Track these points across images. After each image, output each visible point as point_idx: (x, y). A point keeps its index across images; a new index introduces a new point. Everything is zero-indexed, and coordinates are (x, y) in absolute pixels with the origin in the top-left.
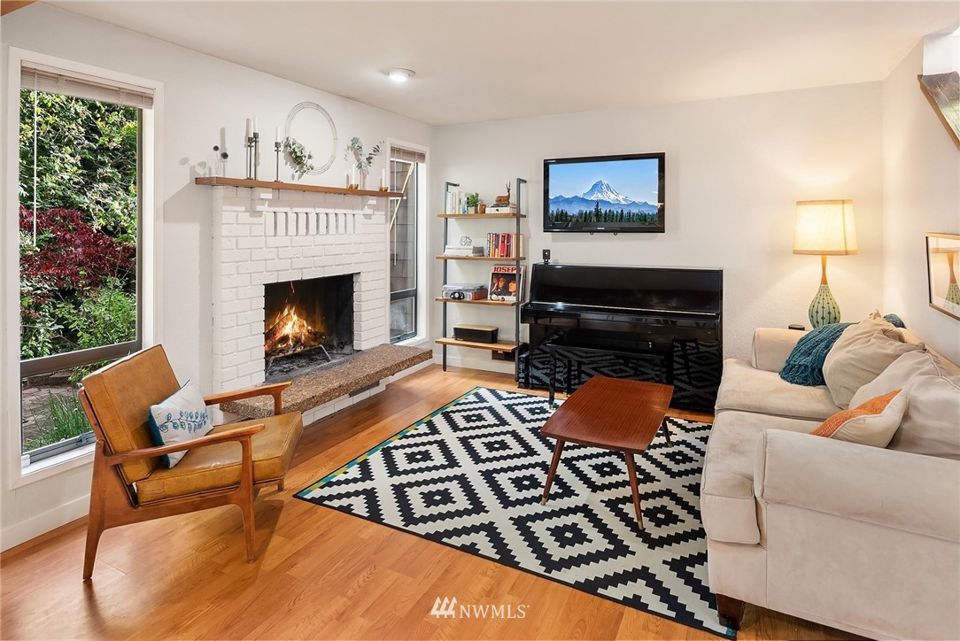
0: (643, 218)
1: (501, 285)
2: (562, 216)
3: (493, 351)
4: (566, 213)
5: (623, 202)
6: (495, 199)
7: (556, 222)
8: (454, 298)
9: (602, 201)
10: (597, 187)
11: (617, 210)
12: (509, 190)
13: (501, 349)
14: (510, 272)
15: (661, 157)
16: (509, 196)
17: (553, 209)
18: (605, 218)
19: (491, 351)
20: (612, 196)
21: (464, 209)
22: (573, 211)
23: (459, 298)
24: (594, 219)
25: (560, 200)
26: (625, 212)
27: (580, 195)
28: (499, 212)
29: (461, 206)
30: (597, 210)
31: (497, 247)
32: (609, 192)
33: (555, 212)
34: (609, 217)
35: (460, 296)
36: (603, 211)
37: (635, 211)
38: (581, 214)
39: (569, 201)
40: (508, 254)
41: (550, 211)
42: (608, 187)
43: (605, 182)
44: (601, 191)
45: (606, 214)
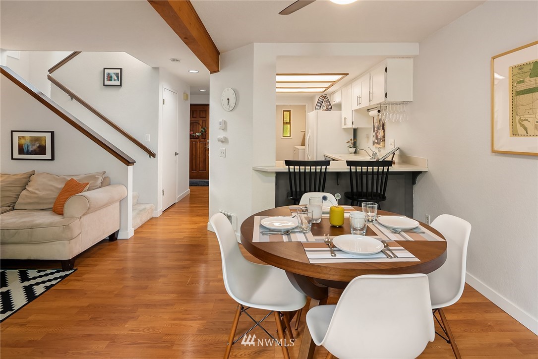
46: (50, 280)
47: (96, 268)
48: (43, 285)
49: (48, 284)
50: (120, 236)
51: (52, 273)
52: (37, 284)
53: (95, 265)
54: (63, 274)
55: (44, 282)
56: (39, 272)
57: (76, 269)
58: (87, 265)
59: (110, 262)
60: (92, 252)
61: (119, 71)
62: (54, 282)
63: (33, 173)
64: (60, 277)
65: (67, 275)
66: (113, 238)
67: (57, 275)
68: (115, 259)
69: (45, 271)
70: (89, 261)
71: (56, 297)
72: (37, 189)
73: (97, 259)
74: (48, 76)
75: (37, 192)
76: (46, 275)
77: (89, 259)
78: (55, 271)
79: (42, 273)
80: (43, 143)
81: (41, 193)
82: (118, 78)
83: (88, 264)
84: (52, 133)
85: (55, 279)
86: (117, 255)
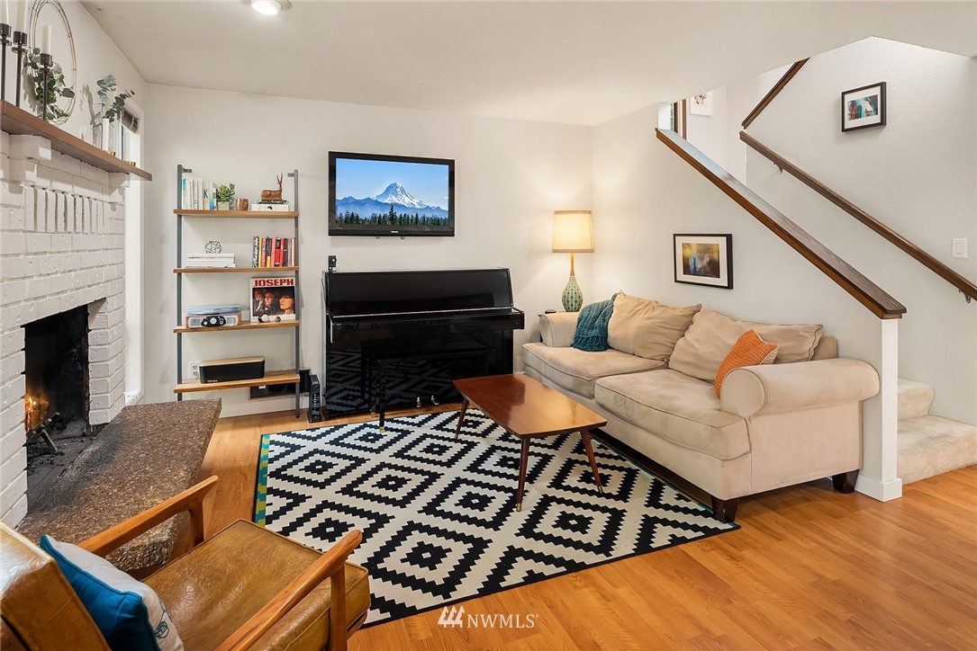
0: (437, 222)
1: (268, 302)
2: (353, 219)
3: (252, 388)
4: (358, 217)
5: (418, 207)
6: (260, 194)
7: (345, 226)
8: (210, 325)
9: (397, 204)
10: (391, 189)
11: (411, 214)
12: (280, 183)
13: (262, 384)
14: (279, 285)
15: (451, 163)
16: (281, 191)
17: (341, 211)
18: (400, 222)
19: (248, 388)
20: (407, 200)
21: (211, 203)
22: (366, 214)
23: (217, 325)
24: (389, 223)
25: (349, 201)
26: (420, 216)
27: (373, 197)
28: (273, 210)
29: (207, 200)
30: (391, 213)
31: (268, 254)
32: (404, 196)
33: (344, 215)
34: (404, 220)
35: (218, 321)
36: (398, 215)
37: (429, 215)
38: (374, 218)
39: (361, 203)
40: (285, 264)
41: (338, 214)
42: (403, 190)
43: (399, 184)
44: (396, 194)
45: (401, 218)
46: (685, 526)
47: (777, 545)
48: (670, 530)
49: (679, 532)
50: (862, 486)
51: (696, 512)
52: (665, 522)
53: (779, 538)
54: (712, 523)
55: (675, 524)
56: (679, 498)
57: (738, 527)
58: (763, 528)
59: (813, 544)
60: (785, 499)
61: (877, 91)
62: (689, 534)
63: (697, 310)
64: (705, 529)
65: (716, 531)
66: (843, 484)
67: (702, 521)
68: (829, 544)
69: (688, 501)
70: (770, 518)
71: (677, 571)
72: (696, 340)
73: (790, 522)
74: (742, 133)
75: (696, 345)
76: (686, 511)
77: (773, 513)
78: (701, 509)
79: (682, 504)
80: (715, 256)
81: (703, 349)
82: (876, 109)
83: (767, 528)
84: (729, 238)
85: (695, 528)
86: (837, 534)
